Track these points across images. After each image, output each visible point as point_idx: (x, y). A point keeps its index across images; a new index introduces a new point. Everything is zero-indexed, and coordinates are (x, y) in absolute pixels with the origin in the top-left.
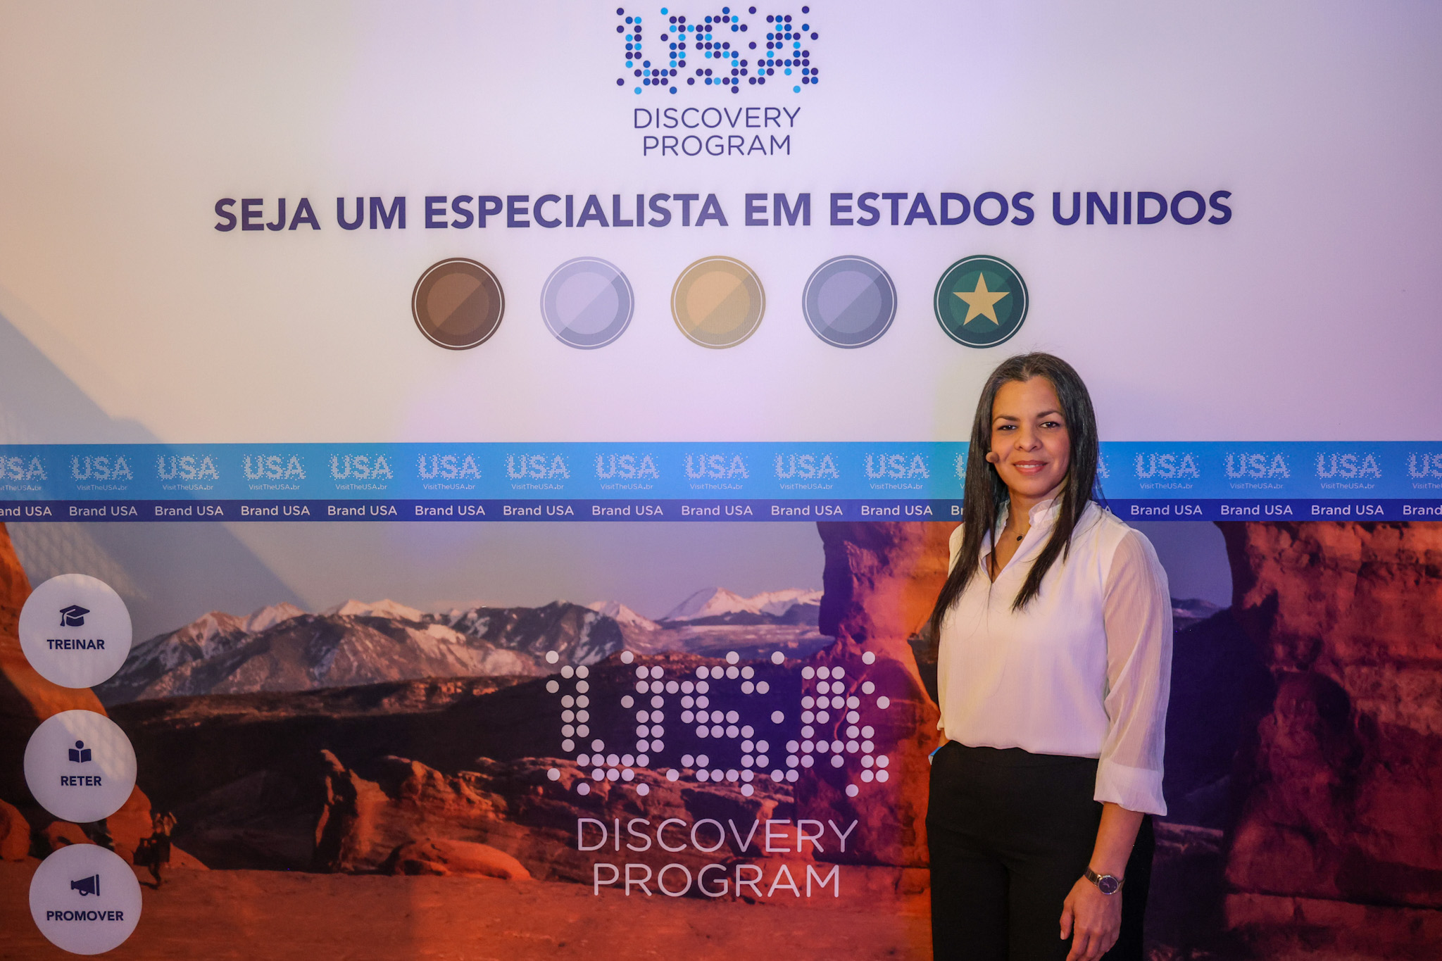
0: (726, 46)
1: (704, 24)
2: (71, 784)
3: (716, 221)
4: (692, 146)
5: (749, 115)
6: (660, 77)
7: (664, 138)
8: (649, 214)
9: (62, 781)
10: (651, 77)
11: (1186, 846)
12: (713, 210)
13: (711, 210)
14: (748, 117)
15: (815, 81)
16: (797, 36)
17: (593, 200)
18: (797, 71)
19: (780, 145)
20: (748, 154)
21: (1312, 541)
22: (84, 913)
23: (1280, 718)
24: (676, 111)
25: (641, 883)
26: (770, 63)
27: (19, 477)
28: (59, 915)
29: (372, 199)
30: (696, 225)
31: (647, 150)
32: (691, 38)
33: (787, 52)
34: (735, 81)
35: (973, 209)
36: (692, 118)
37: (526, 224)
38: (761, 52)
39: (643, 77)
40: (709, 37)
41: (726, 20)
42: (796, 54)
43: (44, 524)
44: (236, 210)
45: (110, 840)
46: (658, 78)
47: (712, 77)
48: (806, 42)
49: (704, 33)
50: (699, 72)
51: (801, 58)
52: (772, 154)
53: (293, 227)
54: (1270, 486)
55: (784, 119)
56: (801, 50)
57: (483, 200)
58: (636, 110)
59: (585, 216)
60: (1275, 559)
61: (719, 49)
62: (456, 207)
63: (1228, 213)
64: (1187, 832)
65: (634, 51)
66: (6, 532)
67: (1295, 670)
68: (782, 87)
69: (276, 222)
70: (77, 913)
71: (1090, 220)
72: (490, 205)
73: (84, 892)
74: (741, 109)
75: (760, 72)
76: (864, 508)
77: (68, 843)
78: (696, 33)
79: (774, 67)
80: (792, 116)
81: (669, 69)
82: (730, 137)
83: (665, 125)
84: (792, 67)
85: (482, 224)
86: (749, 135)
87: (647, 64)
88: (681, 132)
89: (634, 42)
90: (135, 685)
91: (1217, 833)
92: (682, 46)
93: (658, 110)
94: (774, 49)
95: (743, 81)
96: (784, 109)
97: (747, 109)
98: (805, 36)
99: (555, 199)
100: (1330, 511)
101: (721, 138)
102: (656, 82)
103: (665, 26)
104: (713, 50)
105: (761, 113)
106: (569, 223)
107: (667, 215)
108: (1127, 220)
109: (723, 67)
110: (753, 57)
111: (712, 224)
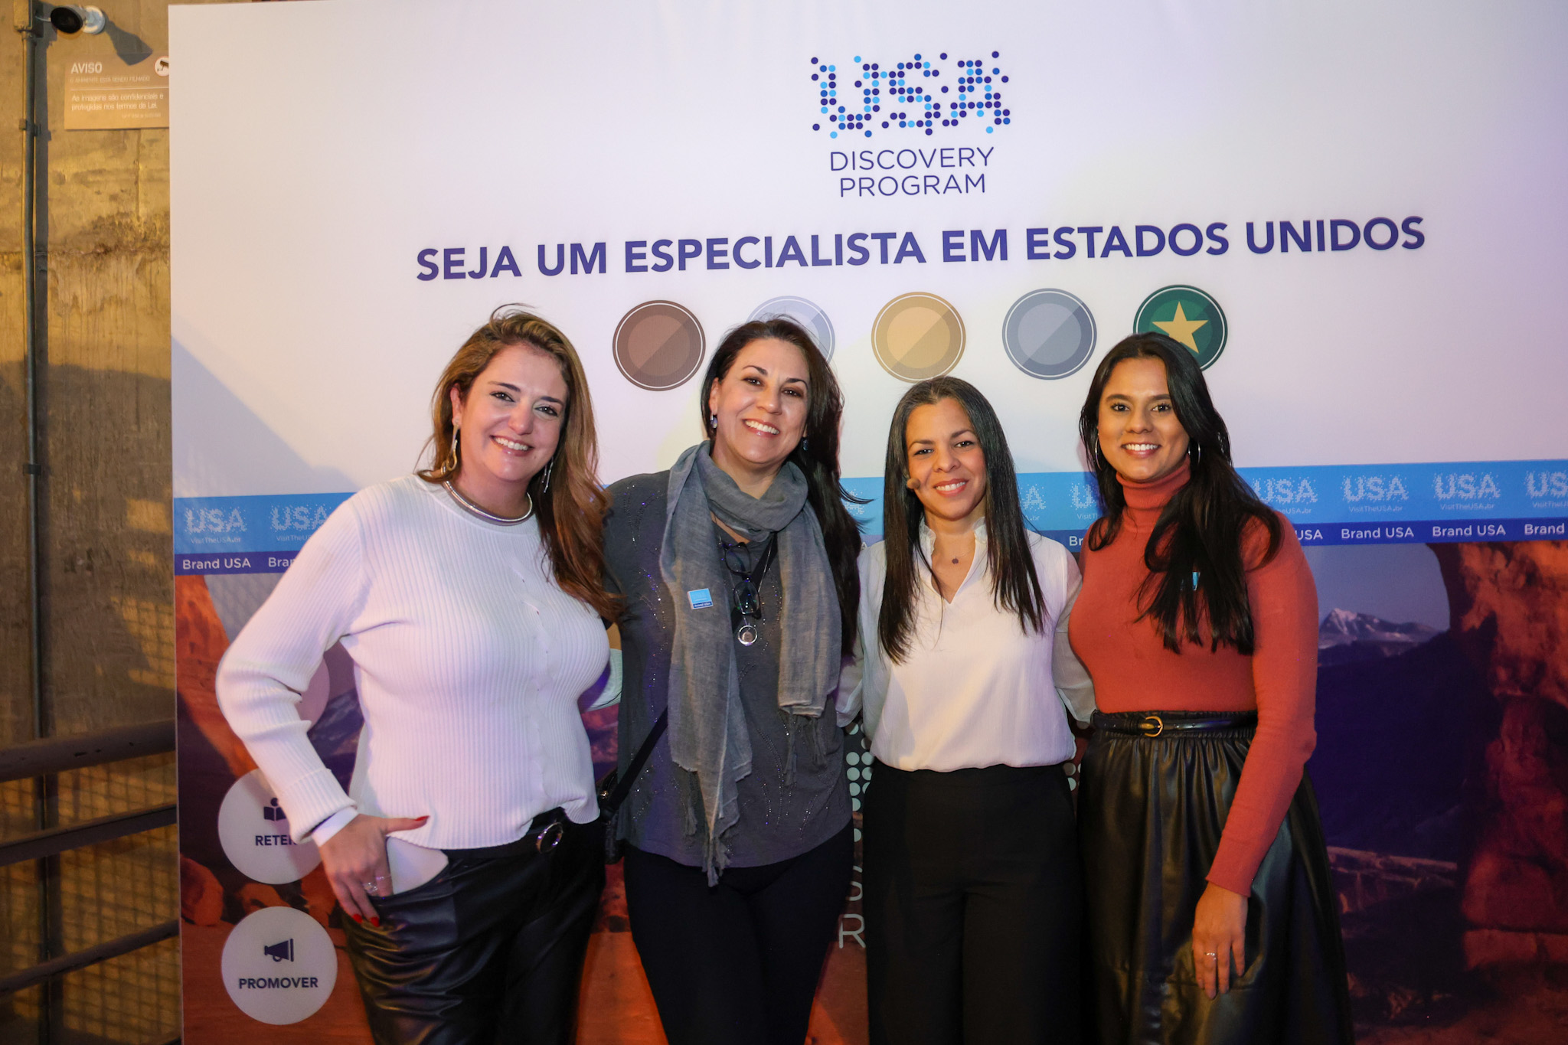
0: (919, 90)
1: (897, 71)
2: (266, 844)
3: (914, 259)
4: (888, 186)
5: (944, 156)
6: (855, 122)
7: (860, 179)
8: (848, 253)
9: (257, 841)
10: (846, 122)
11: (1419, 880)
12: (911, 248)
13: (909, 248)
14: (942, 158)
15: (1007, 121)
16: (988, 80)
17: (791, 241)
18: (990, 114)
19: (975, 183)
20: (944, 193)
21: (1527, 561)
22: (277, 980)
23: (1507, 743)
24: (871, 153)
25: (855, 934)
26: (963, 105)
27: (219, 529)
28: (251, 983)
29: (572, 246)
30: (895, 263)
31: (844, 191)
32: (884, 84)
33: (978, 94)
34: (929, 123)
35: (1167, 240)
36: (888, 160)
37: (726, 266)
38: (954, 95)
39: (838, 122)
40: (903, 83)
41: (918, 66)
42: (988, 96)
43: (243, 576)
44: (438, 260)
45: (305, 902)
46: (853, 122)
47: (906, 120)
48: (997, 85)
49: (897, 79)
50: (894, 116)
51: (993, 101)
52: (967, 192)
53: (495, 274)
54: (1481, 506)
55: (978, 159)
56: (992, 93)
57: (682, 243)
58: (832, 153)
59: (784, 257)
60: (1491, 580)
61: (911, 95)
62: (656, 251)
63: (1421, 238)
64: (1419, 866)
65: (828, 98)
66: (204, 585)
67: (1519, 693)
68: (975, 128)
69: (477, 270)
70: (270, 980)
71: (1284, 248)
72: (690, 249)
73: (277, 958)
74: (935, 150)
75: (953, 114)
76: (1072, 539)
77: (262, 905)
78: (889, 79)
79: (967, 109)
80: (986, 155)
81: (864, 114)
82: (925, 177)
83: (861, 167)
84: (984, 108)
85: (682, 267)
86: (944, 175)
87: (842, 110)
88: (877, 173)
89: (828, 89)
90: (332, 739)
91: (1451, 866)
92: (876, 92)
93: (854, 153)
94: (966, 92)
95: (937, 124)
96: (978, 149)
97: (942, 150)
98: (996, 80)
99: (755, 240)
100: (1544, 530)
101: (917, 178)
102: (851, 126)
103: (859, 73)
104: (906, 95)
105: (955, 154)
106: (769, 264)
107: (866, 254)
108: (1321, 248)
109: (916, 111)
110: (945, 100)
111: (910, 261)
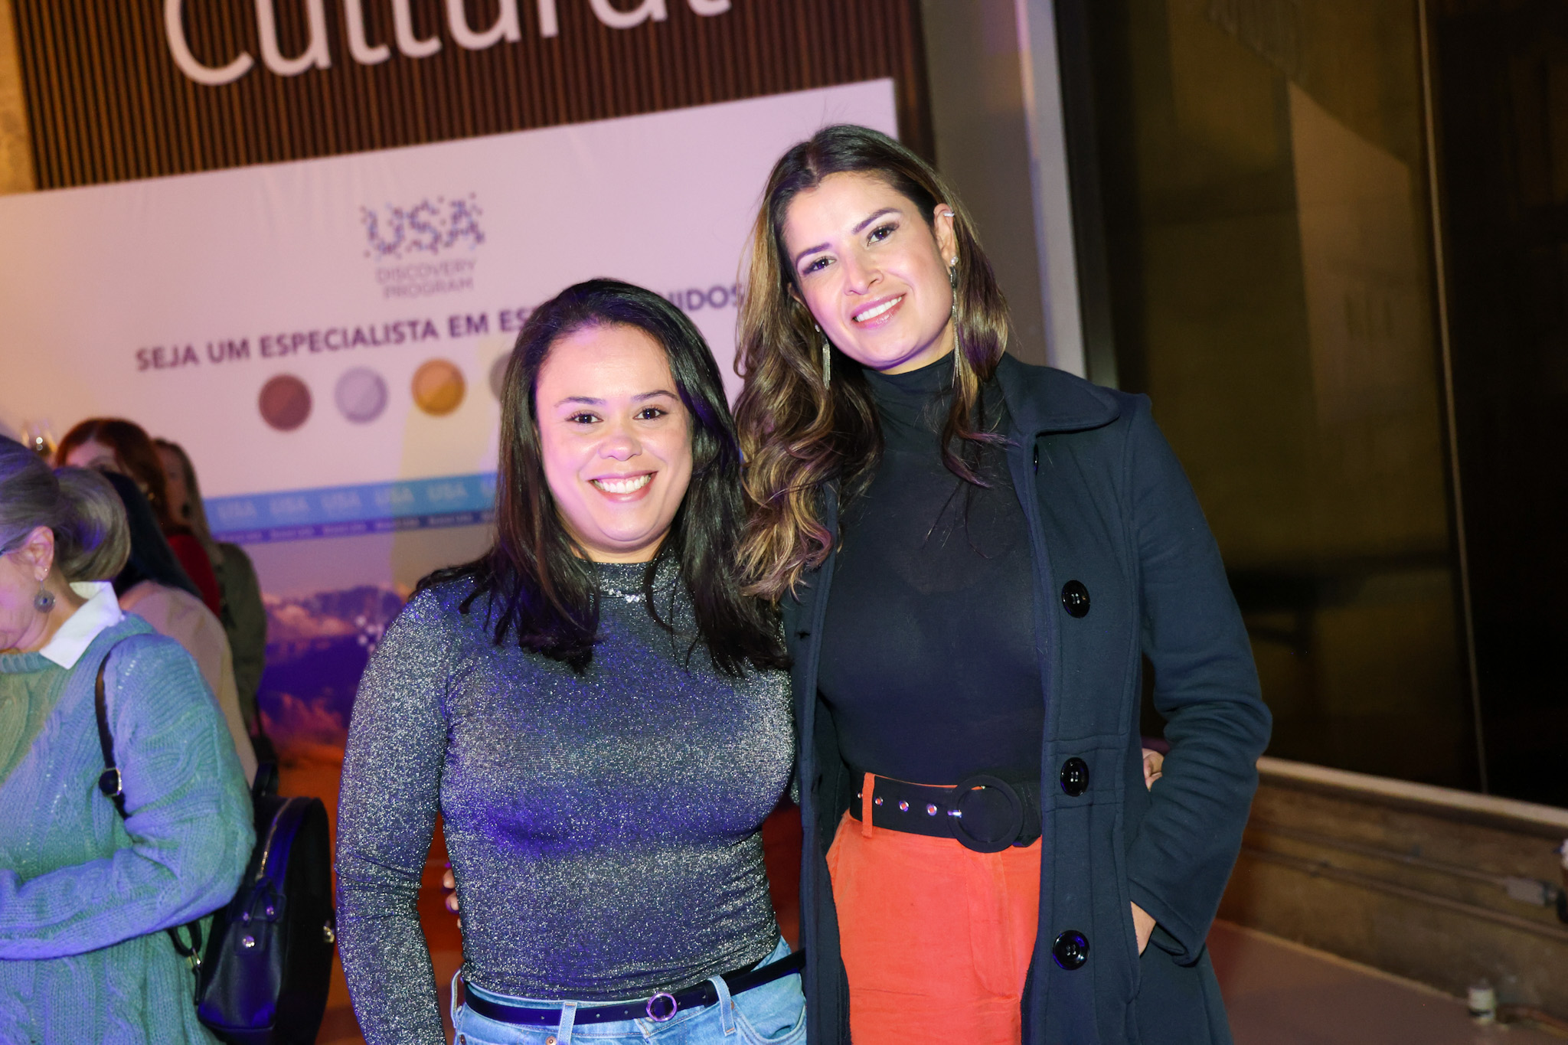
0: (428, 224)
1: (414, 212)
3: (432, 337)
8: (392, 336)
12: (430, 330)
15: (483, 241)
16: (470, 213)
17: (358, 330)
18: (471, 237)
26: (455, 232)
29: (228, 342)
30: (420, 340)
32: (406, 222)
33: (463, 224)
37: (321, 349)
38: (449, 226)
39: (380, 249)
41: (426, 207)
42: (470, 225)
44: (148, 356)
46: (389, 249)
47: (421, 245)
48: (475, 217)
49: (413, 217)
50: (414, 243)
51: (473, 228)
53: (184, 364)
56: (472, 222)
57: (293, 336)
59: (355, 341)
61: (423, 227)
62: (278, 342)
68: (463, 246)
69: (173, 361)
72: (298, 339)
78: (408, 218)
81: (396, 243)
84: (468, 234)
85: (295, 352)
87: (381, 241)
92: (402, 228)
95: (440, 246)
98: (474, 213)
99: (336, 331)
102: (389, 252)
103: (390, 216)
104: (420, 228)
106: (346, 346)
107: (403, 335)
109: (426, 238)
110: (444, 230)
111: (430, 339)
